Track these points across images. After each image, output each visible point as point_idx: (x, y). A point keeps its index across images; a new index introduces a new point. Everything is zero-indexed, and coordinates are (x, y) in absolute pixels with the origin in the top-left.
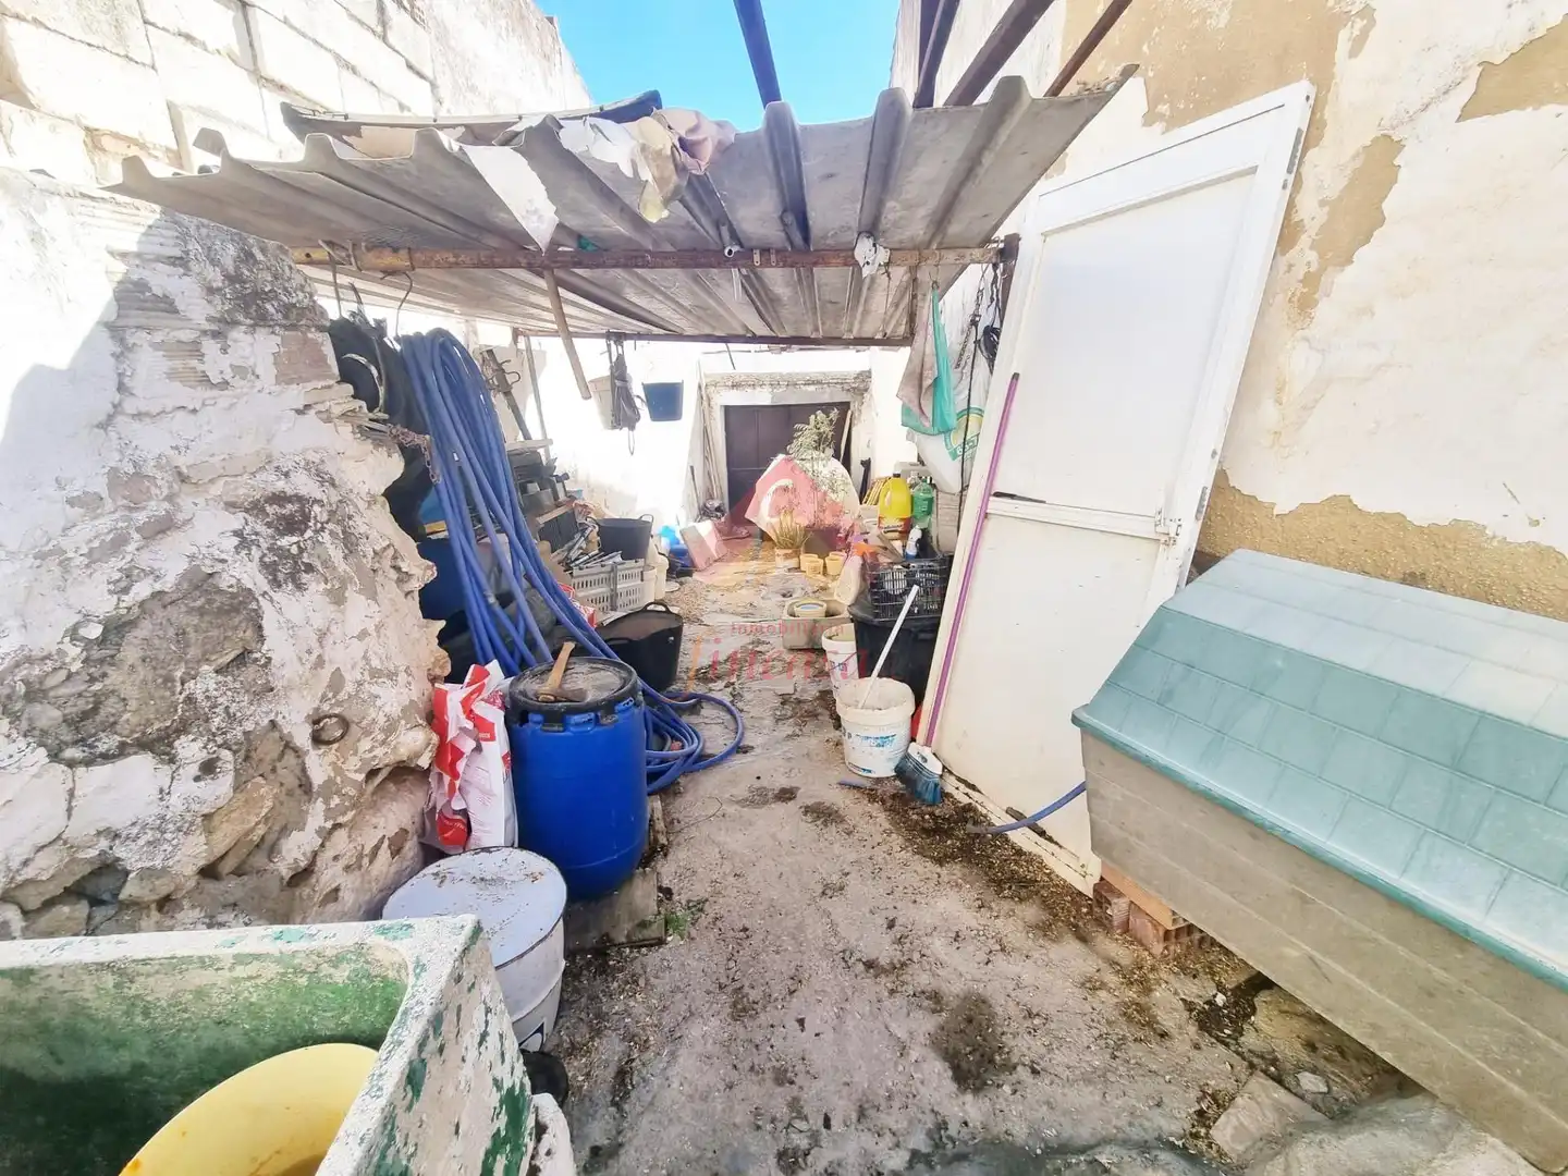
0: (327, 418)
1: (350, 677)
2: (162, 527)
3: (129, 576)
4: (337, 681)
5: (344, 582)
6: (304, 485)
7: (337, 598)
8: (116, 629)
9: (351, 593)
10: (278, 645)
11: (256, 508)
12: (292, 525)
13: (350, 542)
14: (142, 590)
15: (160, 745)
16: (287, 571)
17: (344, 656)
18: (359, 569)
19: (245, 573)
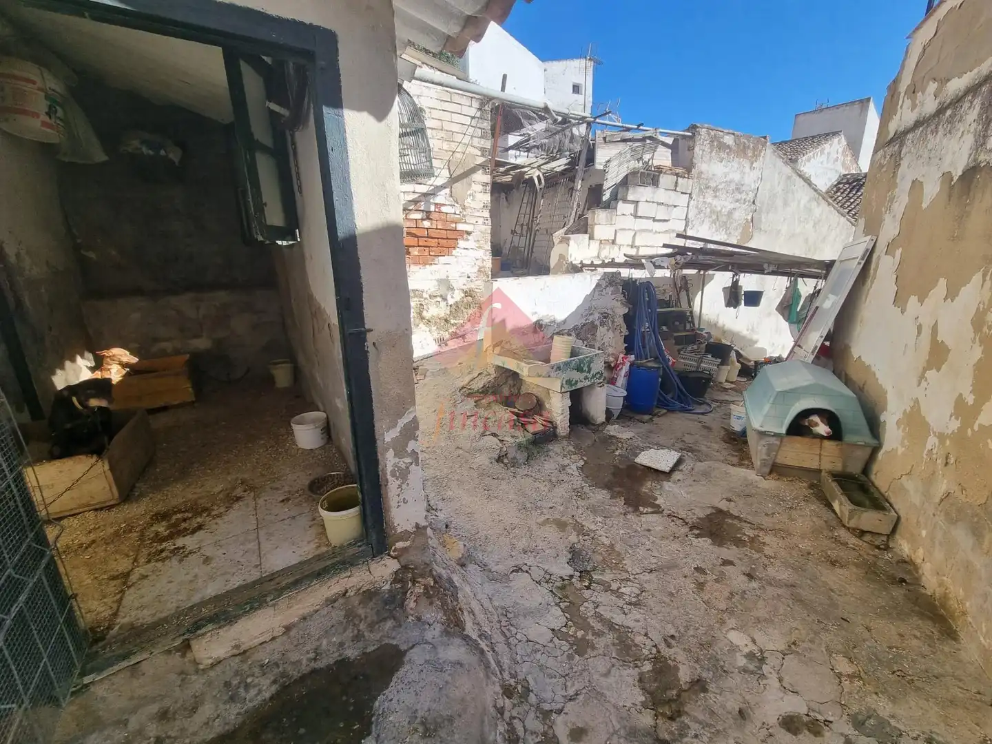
0: (617, 301)
1: (606, 344)
2: (592, 314)
3: (587, 320)
4: (604, 344)
5: (610, 328)
6: (610, 312)
7: (608, 330)
8: (584, 325)
9: (610, 331)
10: (598, 334)
11: (602, 314)
12: (605, 317)
13: (613, 322)
14: (587, 321)
15: (583, 340)
16: (603, 324)
17: (605, 340)
18: (613, 327)
19: (597, 323)
